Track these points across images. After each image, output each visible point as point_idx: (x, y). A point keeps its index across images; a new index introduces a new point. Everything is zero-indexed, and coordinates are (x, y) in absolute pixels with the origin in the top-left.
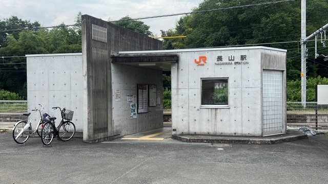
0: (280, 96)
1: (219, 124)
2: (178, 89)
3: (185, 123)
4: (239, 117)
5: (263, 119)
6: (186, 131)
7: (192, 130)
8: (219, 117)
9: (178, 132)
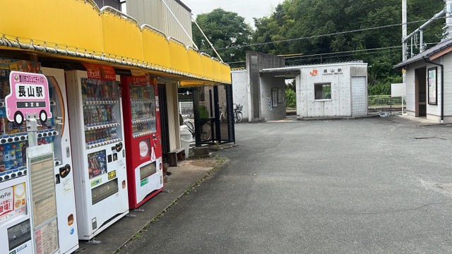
0: (364, 92)
1: (326, 110)
2: (300, 90)
3: (305, 111)
4: (337, 106)
5: (352, 107)
6: (305, 116)
7: (309, 115)
8: (326, 106)
9: (301, 117)
